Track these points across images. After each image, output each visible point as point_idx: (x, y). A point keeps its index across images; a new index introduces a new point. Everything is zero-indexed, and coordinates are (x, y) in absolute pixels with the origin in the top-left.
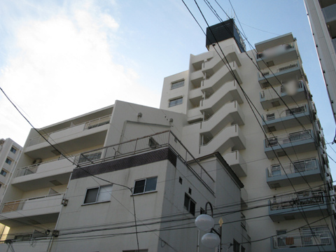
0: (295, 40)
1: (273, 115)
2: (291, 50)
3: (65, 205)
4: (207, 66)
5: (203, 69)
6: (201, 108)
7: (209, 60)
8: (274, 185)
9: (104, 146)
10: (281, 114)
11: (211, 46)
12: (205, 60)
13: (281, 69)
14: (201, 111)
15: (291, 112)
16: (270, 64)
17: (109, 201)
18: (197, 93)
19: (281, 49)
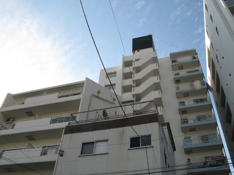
0: (197, 54)
1: (184, 102)
2: (195, 60)
3: (62, 155)
4: (137, 64)
5: (133, 66)
6: (133, 93)
7: (137, 60)
8: (188, 151)
9: (79, 111)
10: (189, 102)
11: (136, 52)
12: (134, 60)
13: (188, 72)
14: (133, 95)
15: (197, 101)
16: (181, 67)
17: (108, 153)
18: (128, 82)
19: (188, 59)
